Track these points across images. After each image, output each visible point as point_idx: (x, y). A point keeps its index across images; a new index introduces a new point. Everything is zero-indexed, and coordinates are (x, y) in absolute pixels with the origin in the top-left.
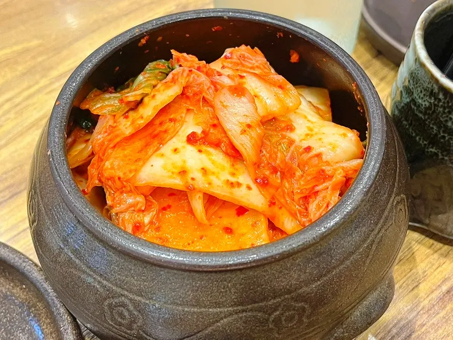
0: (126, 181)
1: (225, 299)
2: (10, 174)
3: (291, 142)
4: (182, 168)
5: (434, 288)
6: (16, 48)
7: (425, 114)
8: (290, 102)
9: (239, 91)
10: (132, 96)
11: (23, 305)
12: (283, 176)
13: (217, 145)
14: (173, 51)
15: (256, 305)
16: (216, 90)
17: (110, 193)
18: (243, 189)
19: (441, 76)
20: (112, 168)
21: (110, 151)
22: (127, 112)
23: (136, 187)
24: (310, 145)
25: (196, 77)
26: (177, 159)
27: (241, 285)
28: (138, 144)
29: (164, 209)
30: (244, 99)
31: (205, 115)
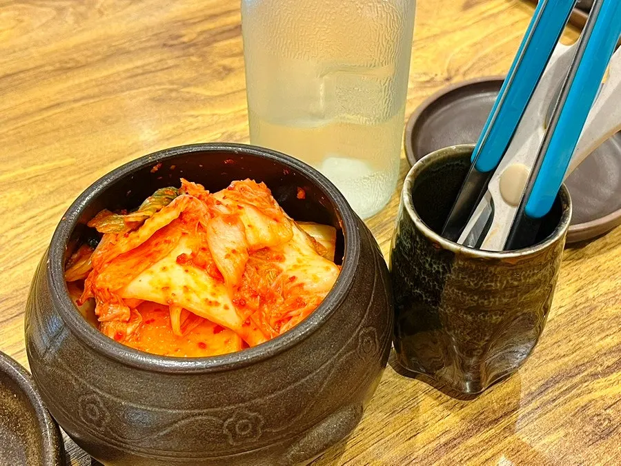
0: (114, 293)
1: (183, 401)
2: (21, 292)
3: (279, 272)
4: (167, 284)
5: (432, 439)
6: (48, 165)
7: (409, 256)
8: (282, 235)
9: (231, 219)
10: (133, 217)
11: (12, 415)
12: (263, 301)
13: (203, 267)
14: (182, 180)
15: (212, 410)
16: (212, 216)
17: (100, 303)
18: (221, 309)
19: (417, 220)
20: (104, 280)
21: (106, 265)
22: (129, 232)
23: (123, 299)
24: (296, 275)
25: (195, 204)
26: (164, 276)
27: (199, 389)
28: (132, 261)
29: (148, 322)
30: (235, 228)
31: (197, 240)
